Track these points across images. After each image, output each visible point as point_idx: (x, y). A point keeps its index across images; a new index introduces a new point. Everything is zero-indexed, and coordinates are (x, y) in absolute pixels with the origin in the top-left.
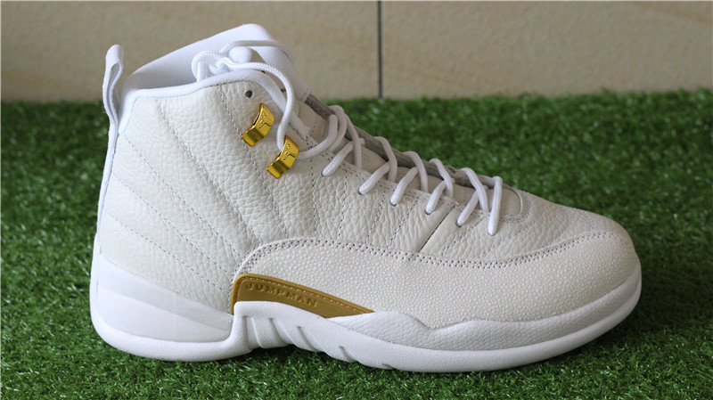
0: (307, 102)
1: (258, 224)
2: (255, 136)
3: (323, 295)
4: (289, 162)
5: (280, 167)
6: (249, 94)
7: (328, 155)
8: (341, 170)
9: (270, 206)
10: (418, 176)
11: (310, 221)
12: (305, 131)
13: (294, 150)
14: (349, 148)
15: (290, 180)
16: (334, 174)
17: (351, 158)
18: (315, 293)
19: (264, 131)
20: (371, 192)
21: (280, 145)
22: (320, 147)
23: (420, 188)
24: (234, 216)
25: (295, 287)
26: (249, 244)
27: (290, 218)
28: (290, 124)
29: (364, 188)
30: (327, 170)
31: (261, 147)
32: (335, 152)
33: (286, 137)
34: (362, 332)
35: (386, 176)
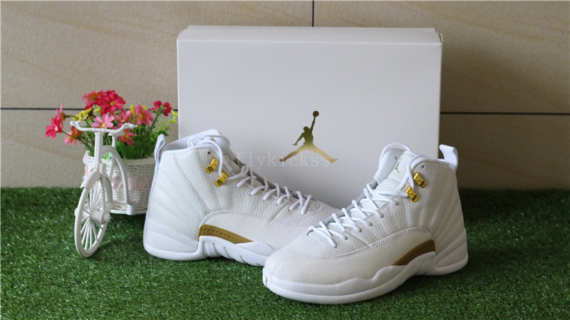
0: (234, 161)
1: (210, 204)
2: (210, 169)
3: (234, 234)
4: (223, 180)
5: (220, 183)
6: (209, 153)
7: (239, 180)
8: (244, 186)
9: (215, 197)
10: (276, 192)
11: (230, 204)
12: (230, 169)
13: (226, 176)
14: (248, 178)
15: (223, 188)
16: (241, 187)
17: (249, 182)
18: (231, 233)
19: (214, 167)
20: (255, 195)
21: (220, 174)
22: (236, 176)
23: (276, 195)
24: (200, 200)
25: (224, 230)
26: (206, 213)
27: (222, 202)
28: (224, 165)
29: (252, 193)
30: (239, 185)
31: (213, 174)
32: (242, 179)
33: (222, 171)
34: (248, 250)
35: (263, 190)
